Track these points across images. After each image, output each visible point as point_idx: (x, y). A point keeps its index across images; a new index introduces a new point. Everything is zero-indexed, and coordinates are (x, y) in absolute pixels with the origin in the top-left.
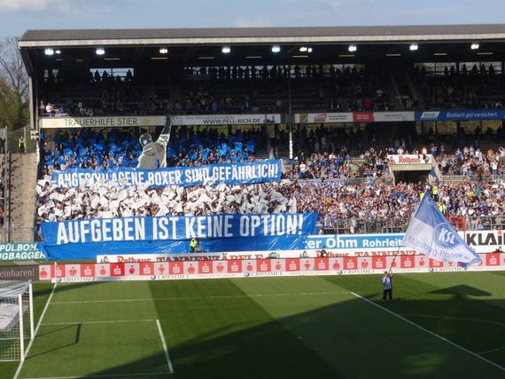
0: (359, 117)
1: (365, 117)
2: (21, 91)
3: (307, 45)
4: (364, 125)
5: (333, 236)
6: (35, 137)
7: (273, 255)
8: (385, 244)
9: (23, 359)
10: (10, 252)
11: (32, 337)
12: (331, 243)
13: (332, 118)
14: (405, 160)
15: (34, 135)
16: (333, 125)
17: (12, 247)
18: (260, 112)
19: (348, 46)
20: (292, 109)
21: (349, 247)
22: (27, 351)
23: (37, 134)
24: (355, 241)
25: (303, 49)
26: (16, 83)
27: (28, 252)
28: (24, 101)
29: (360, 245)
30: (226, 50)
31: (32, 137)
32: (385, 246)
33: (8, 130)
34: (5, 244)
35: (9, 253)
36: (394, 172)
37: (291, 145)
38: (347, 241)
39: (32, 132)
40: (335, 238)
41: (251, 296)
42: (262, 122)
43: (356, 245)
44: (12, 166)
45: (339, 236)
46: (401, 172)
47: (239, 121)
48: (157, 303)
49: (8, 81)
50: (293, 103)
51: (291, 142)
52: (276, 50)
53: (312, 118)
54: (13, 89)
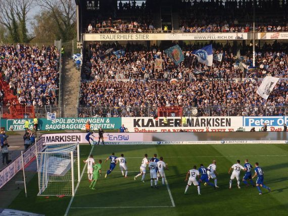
5: (282, 117)
6: (80, 47)
7: (240, 129)
9: (73, 195)
10: (63, 124)
11: (79, 180)
12: (281, 122)
13: (283, 36)
15: (79, 45)
16: (283, 41)
17: (63, 121)
20: (255, 30)
22: (76, 190)
23: (82, 45)
26: (67, 10)
27: (74, 124)
28: (72, 22)
31: (78, 47)
33: (62, 42)
34: (59, 118)
35: (61, 124)
37: (254, 54)
39: (78, 43)
40: (284, 119)
41: (226, 157)
45: (286, 117)
47: (218, 37)
49: (62, 9)
50: (256, 26)
53: (269, 36)
54: (65, 14)
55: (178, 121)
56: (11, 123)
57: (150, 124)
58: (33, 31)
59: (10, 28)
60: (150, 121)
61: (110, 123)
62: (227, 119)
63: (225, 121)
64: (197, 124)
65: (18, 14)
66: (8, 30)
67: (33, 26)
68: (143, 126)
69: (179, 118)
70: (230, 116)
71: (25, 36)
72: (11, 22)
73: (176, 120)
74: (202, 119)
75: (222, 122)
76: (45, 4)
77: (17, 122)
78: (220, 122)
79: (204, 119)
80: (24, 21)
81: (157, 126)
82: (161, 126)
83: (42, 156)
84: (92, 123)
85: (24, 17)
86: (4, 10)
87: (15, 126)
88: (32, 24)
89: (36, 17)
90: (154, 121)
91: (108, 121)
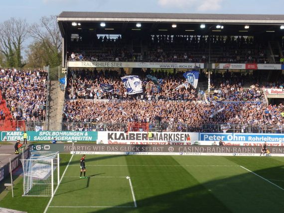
0: (249, 66)
1: (253, 66)
2: (58, 46)
3: (221, 24)
4: (252, 71)
5: (231, 134)
6: (65, 72)
7: (196, 143)
8: (261, 139)
9: (52, 196)
10: (49, 136)
11: (58, 184)
12: (230, 138)
13: (234, 67)
14: (275, 92)
15: (64, 71)
16: (234, 71)
17: (49, 133)
18: (193, 62)
19: (244, 26)
20: (211, 61)
21: (240, 141)
22: (55, 191)
23: (66, 70)
24: (244, 137)
25: (218, 27)
26: (55, 41)
27: (58, 136)
28: (59, 51)
29: (247, 140)
30: (174, 26)
31: (63, 72)
32: (261, 141)
33: (50, 67)
34: (46, 131)
35: (47, 136)
36: (268, 99)
37: (209, 81)
38: (239, 137)
39: (63, 69)
40: (233, 135)
41: (183, 166)
42: (193, 67)
43: (244, 140)
44: (51, 88)
45: (235, 134)
46: (272, 98)
47: (180, 66)
48: (129, 168)
49: (51, 40)
50: (211, 58)
51: (209, 79)
52: (203, 26)
53: (222, 66)
54: (53, 44)
55: (145, 136)
56: (5, 134)
57: (122, 138)
58: (27, 58)
59: (7, 55)
60: (122, 135)
61: (89, 136)
62: (186, 135)
63: (184, 136)
64: (161, 138)
65: (14, 44)
66: (6, 57)
67: (27, 54)
68: (116, 139)
69: (146, 133)
70: (188, 132)
71: (20, 62)
72: (8, 50)
73: (143, 134)
74: (165, 134)
75: (181, 137)
76: (37, 36)
77: (10, 134)
78: (180, 137)
79: (167, 135)
80: (19, 49)
81: (127, 139)
82: (130, 139)
83: (27, 162)
84: (73, 136)
85: (19, 47)
86: (3, 40)
87: (9, 137)
88: (26, 52)
89: (31, 46)
90: (125, 135)
91: (86, 134)
